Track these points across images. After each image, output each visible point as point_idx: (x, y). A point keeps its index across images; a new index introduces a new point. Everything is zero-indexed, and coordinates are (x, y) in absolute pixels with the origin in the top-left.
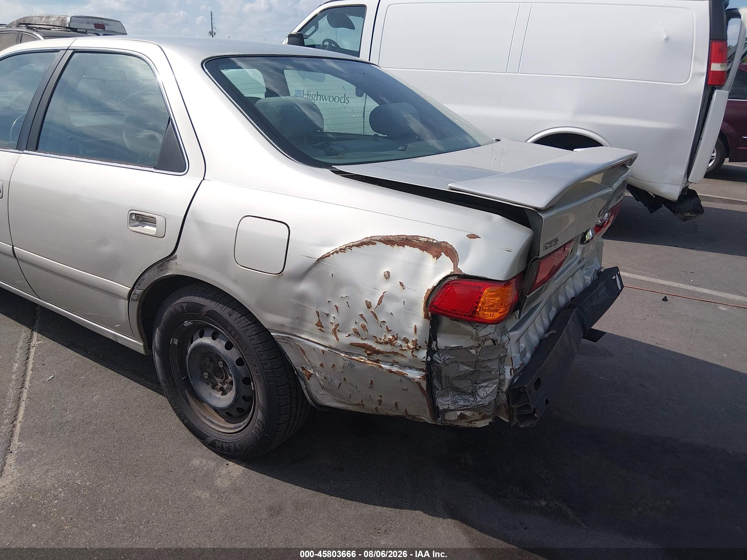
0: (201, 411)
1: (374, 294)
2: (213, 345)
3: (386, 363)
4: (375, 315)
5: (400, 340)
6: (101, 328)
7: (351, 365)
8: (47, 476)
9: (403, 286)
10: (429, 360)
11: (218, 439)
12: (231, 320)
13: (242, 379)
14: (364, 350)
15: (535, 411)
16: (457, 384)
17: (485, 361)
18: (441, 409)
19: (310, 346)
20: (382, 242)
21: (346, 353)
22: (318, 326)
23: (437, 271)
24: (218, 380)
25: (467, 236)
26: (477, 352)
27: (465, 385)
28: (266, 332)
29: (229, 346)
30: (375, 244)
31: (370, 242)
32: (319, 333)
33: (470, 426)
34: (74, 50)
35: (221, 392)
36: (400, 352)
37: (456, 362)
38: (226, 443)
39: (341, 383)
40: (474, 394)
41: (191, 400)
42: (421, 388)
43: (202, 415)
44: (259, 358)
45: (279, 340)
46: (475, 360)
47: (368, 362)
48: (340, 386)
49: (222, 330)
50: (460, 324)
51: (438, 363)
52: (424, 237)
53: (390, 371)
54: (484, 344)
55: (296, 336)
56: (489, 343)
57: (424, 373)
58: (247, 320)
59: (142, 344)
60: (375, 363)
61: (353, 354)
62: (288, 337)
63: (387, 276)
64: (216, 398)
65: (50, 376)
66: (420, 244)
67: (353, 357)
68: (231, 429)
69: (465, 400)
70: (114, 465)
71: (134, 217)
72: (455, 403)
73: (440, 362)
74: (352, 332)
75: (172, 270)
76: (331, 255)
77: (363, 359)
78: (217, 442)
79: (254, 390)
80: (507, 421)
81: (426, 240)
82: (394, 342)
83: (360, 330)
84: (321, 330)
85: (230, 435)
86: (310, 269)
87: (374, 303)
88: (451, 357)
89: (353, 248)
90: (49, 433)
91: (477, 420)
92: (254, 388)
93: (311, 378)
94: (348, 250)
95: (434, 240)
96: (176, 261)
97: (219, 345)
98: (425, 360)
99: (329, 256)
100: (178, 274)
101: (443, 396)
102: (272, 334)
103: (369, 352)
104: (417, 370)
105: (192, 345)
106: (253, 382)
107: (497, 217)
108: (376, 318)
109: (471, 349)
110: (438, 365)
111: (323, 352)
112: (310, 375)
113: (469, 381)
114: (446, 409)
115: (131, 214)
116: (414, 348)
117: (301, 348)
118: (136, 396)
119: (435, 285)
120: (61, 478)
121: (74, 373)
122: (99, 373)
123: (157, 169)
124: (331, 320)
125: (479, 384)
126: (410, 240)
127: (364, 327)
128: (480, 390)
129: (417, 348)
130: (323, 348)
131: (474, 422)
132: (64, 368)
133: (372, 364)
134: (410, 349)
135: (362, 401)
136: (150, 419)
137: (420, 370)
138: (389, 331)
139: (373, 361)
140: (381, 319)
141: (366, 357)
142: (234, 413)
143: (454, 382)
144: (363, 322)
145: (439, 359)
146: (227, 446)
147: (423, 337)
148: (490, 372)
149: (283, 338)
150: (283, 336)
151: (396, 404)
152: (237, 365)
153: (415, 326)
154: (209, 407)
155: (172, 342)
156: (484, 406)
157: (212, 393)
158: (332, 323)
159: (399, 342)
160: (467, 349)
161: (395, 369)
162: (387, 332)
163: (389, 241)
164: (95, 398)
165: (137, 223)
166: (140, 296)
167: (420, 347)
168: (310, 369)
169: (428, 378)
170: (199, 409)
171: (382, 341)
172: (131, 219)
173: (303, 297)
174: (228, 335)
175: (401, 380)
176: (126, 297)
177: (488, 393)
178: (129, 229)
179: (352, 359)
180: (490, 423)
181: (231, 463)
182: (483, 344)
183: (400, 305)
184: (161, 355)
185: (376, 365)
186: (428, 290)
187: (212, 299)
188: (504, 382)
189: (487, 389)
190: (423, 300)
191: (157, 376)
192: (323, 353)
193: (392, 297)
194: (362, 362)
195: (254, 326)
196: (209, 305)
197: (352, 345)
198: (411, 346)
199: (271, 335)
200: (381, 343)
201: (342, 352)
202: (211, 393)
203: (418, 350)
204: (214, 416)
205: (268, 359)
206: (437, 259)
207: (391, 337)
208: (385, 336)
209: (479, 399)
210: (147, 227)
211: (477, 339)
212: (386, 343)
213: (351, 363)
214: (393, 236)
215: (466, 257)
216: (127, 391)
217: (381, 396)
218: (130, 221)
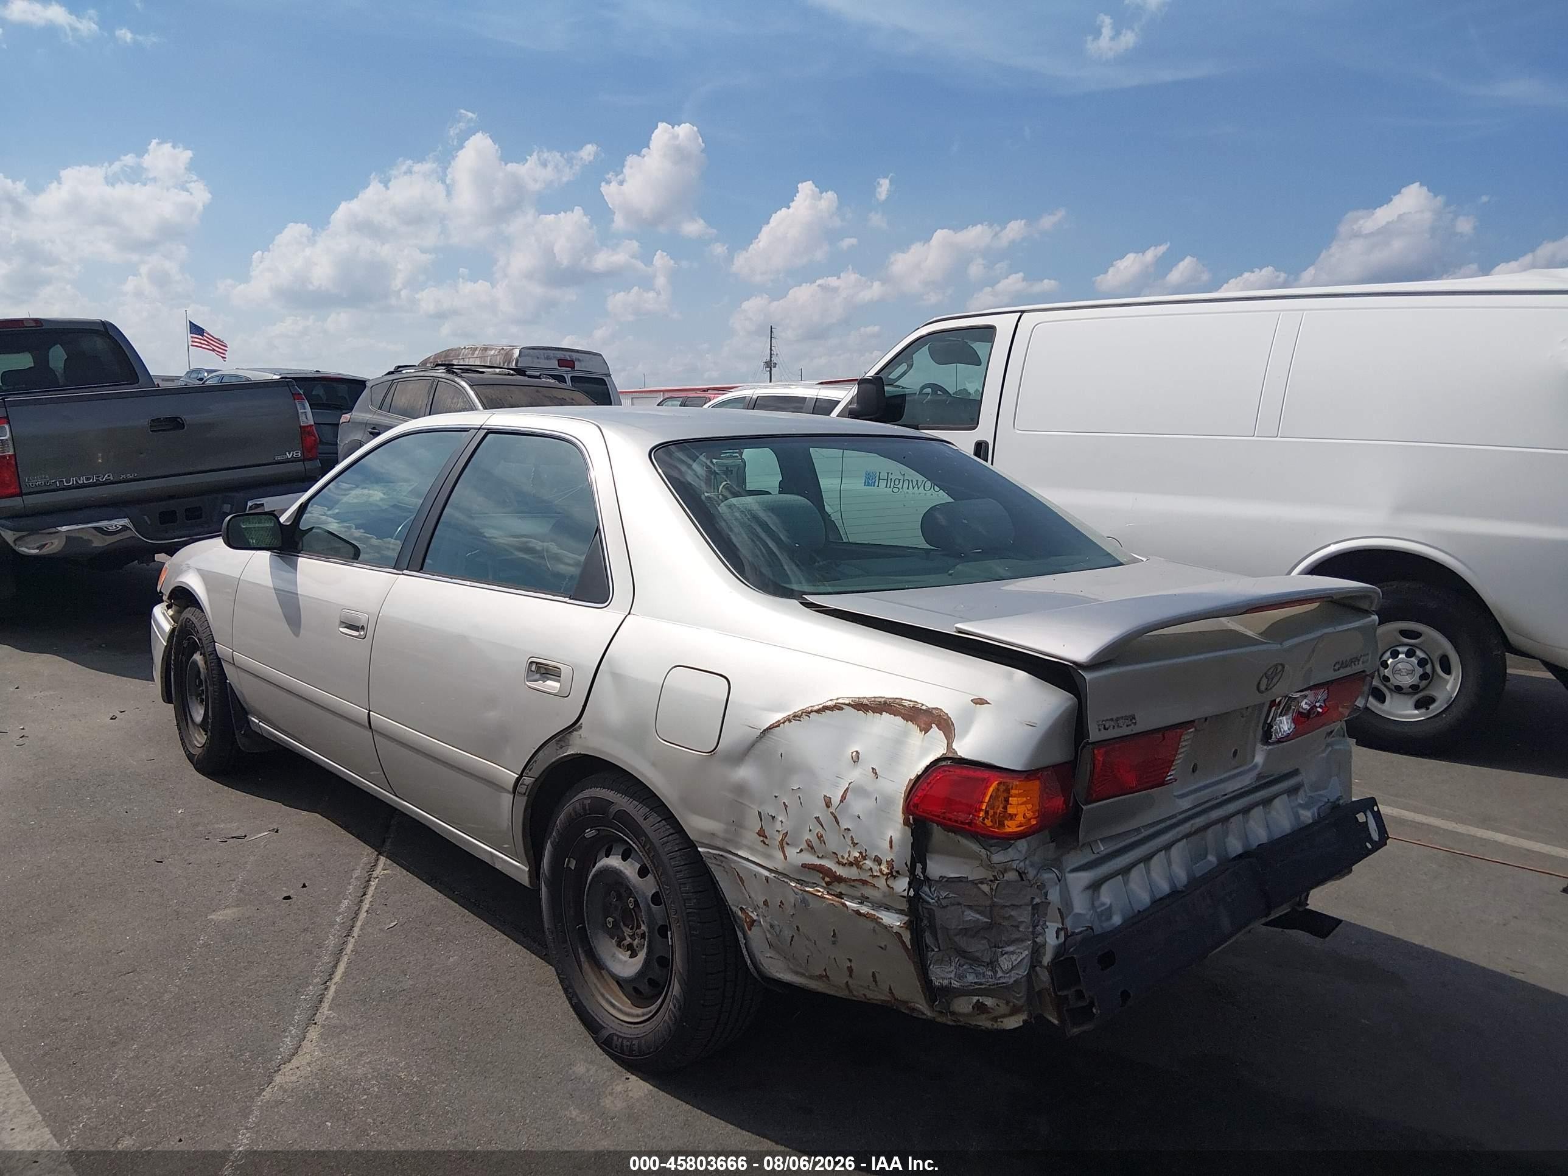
0: (599, 985)
1: (836, 786)
2: (622, 869)
3: (852, 898)
4: (835, 817)
5: (871, 859)
6: (474, 843)
7: (804, 901)
8: (359, 1061)
9: (876, 773)
10: (912, 895)
11: (618, 1033)
12: (646, 825)
13: (657, 928)
14: (821, 875)
15: (1092, 1004)
16: (962, 942)
17: (1006, 906)
18: (937, 984)
19: (750, 871)
20: (852, 706)
21: (798, 881)
22: (760, 836)
23: (925, 752)
24: (627, 931)
25: (972, 700)
26: (991, 889)
27: (977, 947)
28: (692, 845)
29: (643, 872)
30: (842, 709)
31: (835, 706)
32: (760, 847)
33: (995, 1026)
34: (488, 429)
35: (629, 952)
36: (870, 880)
37: (959, 904)
38: (628, 1039)
39: (793, 936)
40: (992, 964)
41: (586, 966)
42: (903, 943)
43: (599, 991)
44: (680, 888)
45: (709, 860)
46: (988, 902)
47: (827, 896)
48: (792, 940)
49: (634, 843)
50: (959, 838)
51: (928, 903)
52: (910, 701)
53: (858, 912)
54: (1004, 877)
55: (730, 852)
56: (1011, 876)
57: (907, 918)
58: (668, 827)
59: (527, 869)
60: (837, 899)
61: (807, 884)
62: (721, 856)
63: (856, 759)
64: (620, 961)
65: (392, 922)
66: (903, 711)
67: (807, 889)
68: (638, 1016)
69: (977, 974)
70: (458, 1057)
71: (533, 668)
72: (960, 977)
73: (932, 901)
74: (804, 846)
75: (577, 746)
76: (782, 725)
77: (821, 891)
78: (615, 1038)
79: (672, 946)
80: (1056, 1022)
81: (912, 704)
82: (861, 863)
83: (815, 842)
84: (764, 843)
85: (636, 1026)
86: (753, 745)
87: (836, 800)
88: (951, 895)
89: (812, 715)
90: (374, 1003)
91: (1004, 1016)
92: (672, 942)
93: (753, 928)
94: (804, 717)
95: (923, 705)
96: (580, 732)
97: (629, 869)
98: (905, 894)
99: (779, 726)
100: (582, 753)
101: (940, 962)
102: (699, 849)
103: (827, 879)
104: (897, 913)
105: (594, 870)
106: (671, 930)
107: (1021, 675)
108: (838, 823)
109: (982, 883)
110: (929, 907)
111: (767, 878)
112: (753, 922)
113: (985, 941)
114: (946, 986)
115: (532, 663)
116: (889, 873)
117: (738, 874)
118: (512, 963)
119: (919, 774)
120: (379, 1066)
121: (428, 922)
122: (464, 924)
123: (573, 599)
124: (778, 826)
125: (1002, 947)
126: (890, 705)
127: (820, 837)
128: (1003, 958)
129: (893, 874)
130: (767, 873)
131: (1002, 1020)
132: (415, 913)
133: (832, 900)
134: (883, 874)
135: (825, 970)
136: (525, 999)
137: (900, 912)
138: (855, 844)
139: (834, 895)
140: (844, 825)
141: (822, 887)
142: (644, 988)
143: (957, 939)
144: (820, 829)
145: (929, 896)
146: (628, 1044)
147: (901, 855)
148: (1017, 927)
149: (715, 856)
150: (716, 854)
151: (874, 974)
152: (653, 903)
153: (891, 837)
154: (610, 978)
155: (567, 864)
156: (1007, 987)
157: (617, 953)
158: (779, 831)
159: (869, 863)
160: (975, 883)
161: (864, 909)
162: (852, 845)
163: (862, 706)
164: (451, 960)
165: (538, 676)
166: (529, 788)
167: (898, 872)
168: (752, 912)
169: (914, 925)
170: (596, 981)
171: (845, 861)
172: (529, 670)
173: (741, 789)
174: (641, 852)
175: (874, 930)
176: (511, 790)
177: (1015, 963)
178: (525, 684)
179: (805, 891)
180: (1025, 1022)
181: (633, 1078)
182: (1001, 876)
183: (870, 804)
184: (551, 885)
185: (838, 902)
186: (910, 780)
187: (625, 793)
188: (1045, 948)
189: (1013, 957)
190: (903, 796)
191: (542, 922)
192: (767, 882)
193: (860, 791)
194: (818, 896)
195: (678, 837)
196: (620, 801)
197: (804, 867)
198: (886, 871)
199: (699, 852)
200: (844, 865)
201: (792, 879)
202: (615, 954)
203: (895, 877)
204: (617, 996)
205: (693, 891)
206: (925, 733)
207: (857, 855)
208: (849, 852)
209: (1000, 974)
210: (549, 683)
211: (991, 866)
212: (851, 864)
213: (804, 898)
214: (868, 699)
215: (966, 732)
216: (500, 955)
217: (850, 960)
218: (528, 672)
